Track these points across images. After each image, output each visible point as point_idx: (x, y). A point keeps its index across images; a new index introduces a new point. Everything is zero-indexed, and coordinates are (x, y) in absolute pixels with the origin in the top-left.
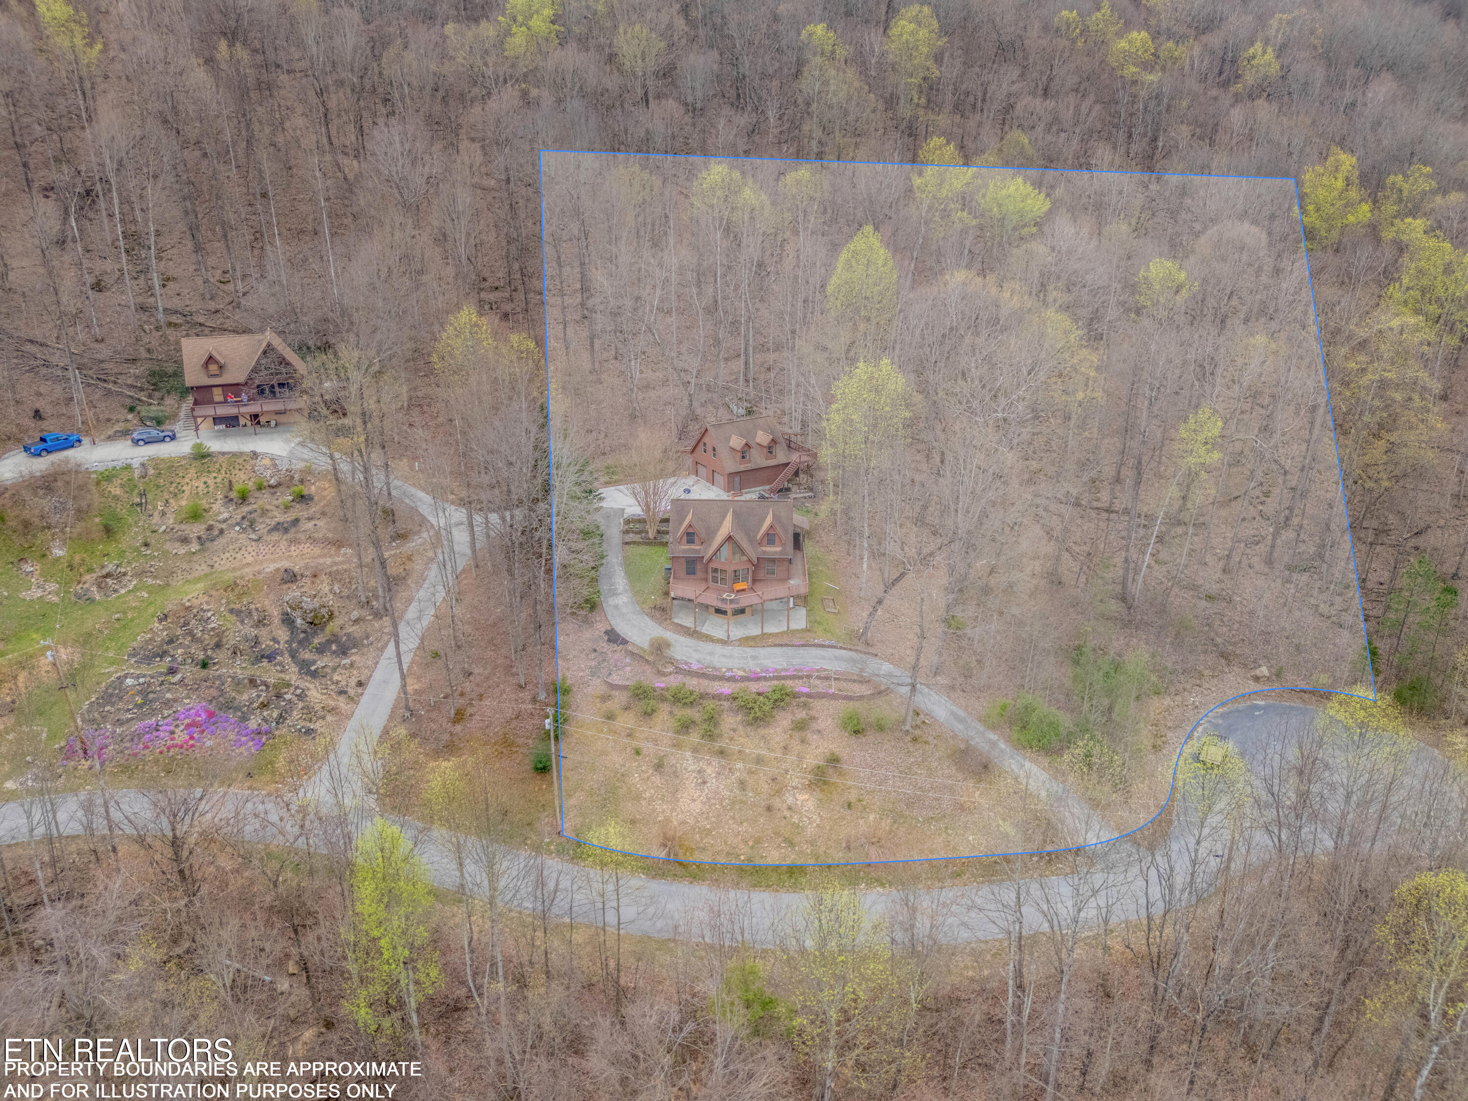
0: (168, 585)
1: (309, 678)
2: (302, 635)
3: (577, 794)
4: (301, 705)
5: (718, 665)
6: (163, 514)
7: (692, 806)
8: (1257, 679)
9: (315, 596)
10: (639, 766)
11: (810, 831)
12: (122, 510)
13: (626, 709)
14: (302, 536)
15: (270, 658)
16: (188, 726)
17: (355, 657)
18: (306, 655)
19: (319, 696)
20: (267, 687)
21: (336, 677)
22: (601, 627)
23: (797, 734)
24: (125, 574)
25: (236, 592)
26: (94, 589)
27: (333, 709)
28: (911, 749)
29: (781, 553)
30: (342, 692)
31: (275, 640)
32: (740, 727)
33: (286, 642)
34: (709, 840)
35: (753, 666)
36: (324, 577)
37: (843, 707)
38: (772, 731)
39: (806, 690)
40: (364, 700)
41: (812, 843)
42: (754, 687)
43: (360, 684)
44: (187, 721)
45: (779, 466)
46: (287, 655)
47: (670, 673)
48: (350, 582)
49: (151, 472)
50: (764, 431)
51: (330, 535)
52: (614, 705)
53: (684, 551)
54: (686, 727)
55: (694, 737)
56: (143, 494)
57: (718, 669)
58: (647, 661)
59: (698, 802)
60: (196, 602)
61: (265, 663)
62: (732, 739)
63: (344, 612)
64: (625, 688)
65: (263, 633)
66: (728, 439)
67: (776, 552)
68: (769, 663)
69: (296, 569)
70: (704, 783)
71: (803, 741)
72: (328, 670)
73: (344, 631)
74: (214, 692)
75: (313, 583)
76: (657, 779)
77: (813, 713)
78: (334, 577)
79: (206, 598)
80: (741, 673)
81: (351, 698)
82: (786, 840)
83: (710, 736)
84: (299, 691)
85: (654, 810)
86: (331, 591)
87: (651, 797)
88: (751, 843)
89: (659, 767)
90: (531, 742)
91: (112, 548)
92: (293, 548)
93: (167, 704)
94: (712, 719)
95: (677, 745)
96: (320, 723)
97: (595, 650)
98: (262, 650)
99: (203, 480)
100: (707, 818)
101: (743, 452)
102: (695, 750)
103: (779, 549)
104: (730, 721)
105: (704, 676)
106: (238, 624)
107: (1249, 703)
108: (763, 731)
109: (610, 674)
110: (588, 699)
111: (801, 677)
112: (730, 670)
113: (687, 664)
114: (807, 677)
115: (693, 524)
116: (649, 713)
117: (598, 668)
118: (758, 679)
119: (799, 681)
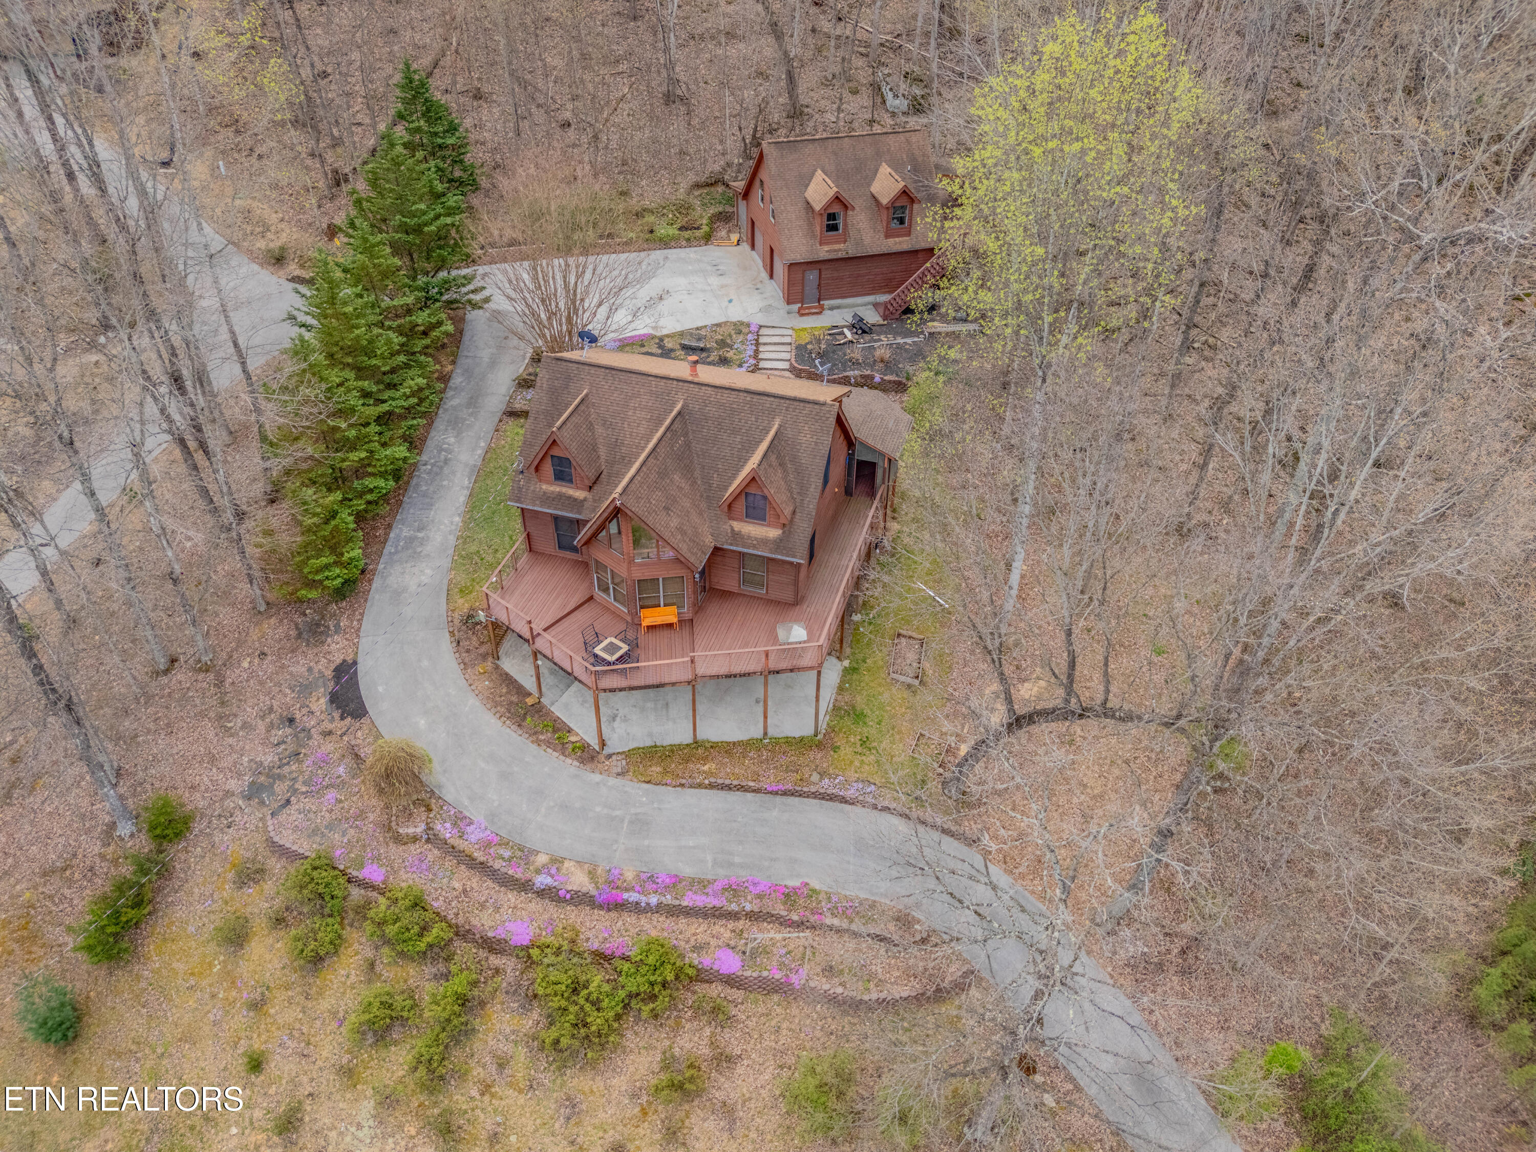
5: (533, 839)
10: (249, 1103)
13: (279, 921)
22: (336, 650)
23: (663, 1109)
29: (778, 544)
32: (522, 1053)
38: (599, 1087)
39: (731, 963)
45: (915, 252)
47: (414, 839)
50: (896, 166)
53: (547, 499)
55: (397, 1063)
57: (525, 854)
62: (487, 1089)
64: (291, 856)
66: (805, 181)
67: (764, 542)
77: (733, 1042)
80: (579, 881)
94: (460, 1016)
97: (291, 721)
101: (832, 217)
103: (773, 533)
104: (502, 1029)
108: (576, 1080)
109: (288, 802)
110: (216, 865)
111: (733, 916)
112: (557, 861)
113: (460, 820)
114: (753, 916)
115: (565, 438)
116: (317, 961)
117: (274, 776)
118: (616, 906)
119: (724, 930)
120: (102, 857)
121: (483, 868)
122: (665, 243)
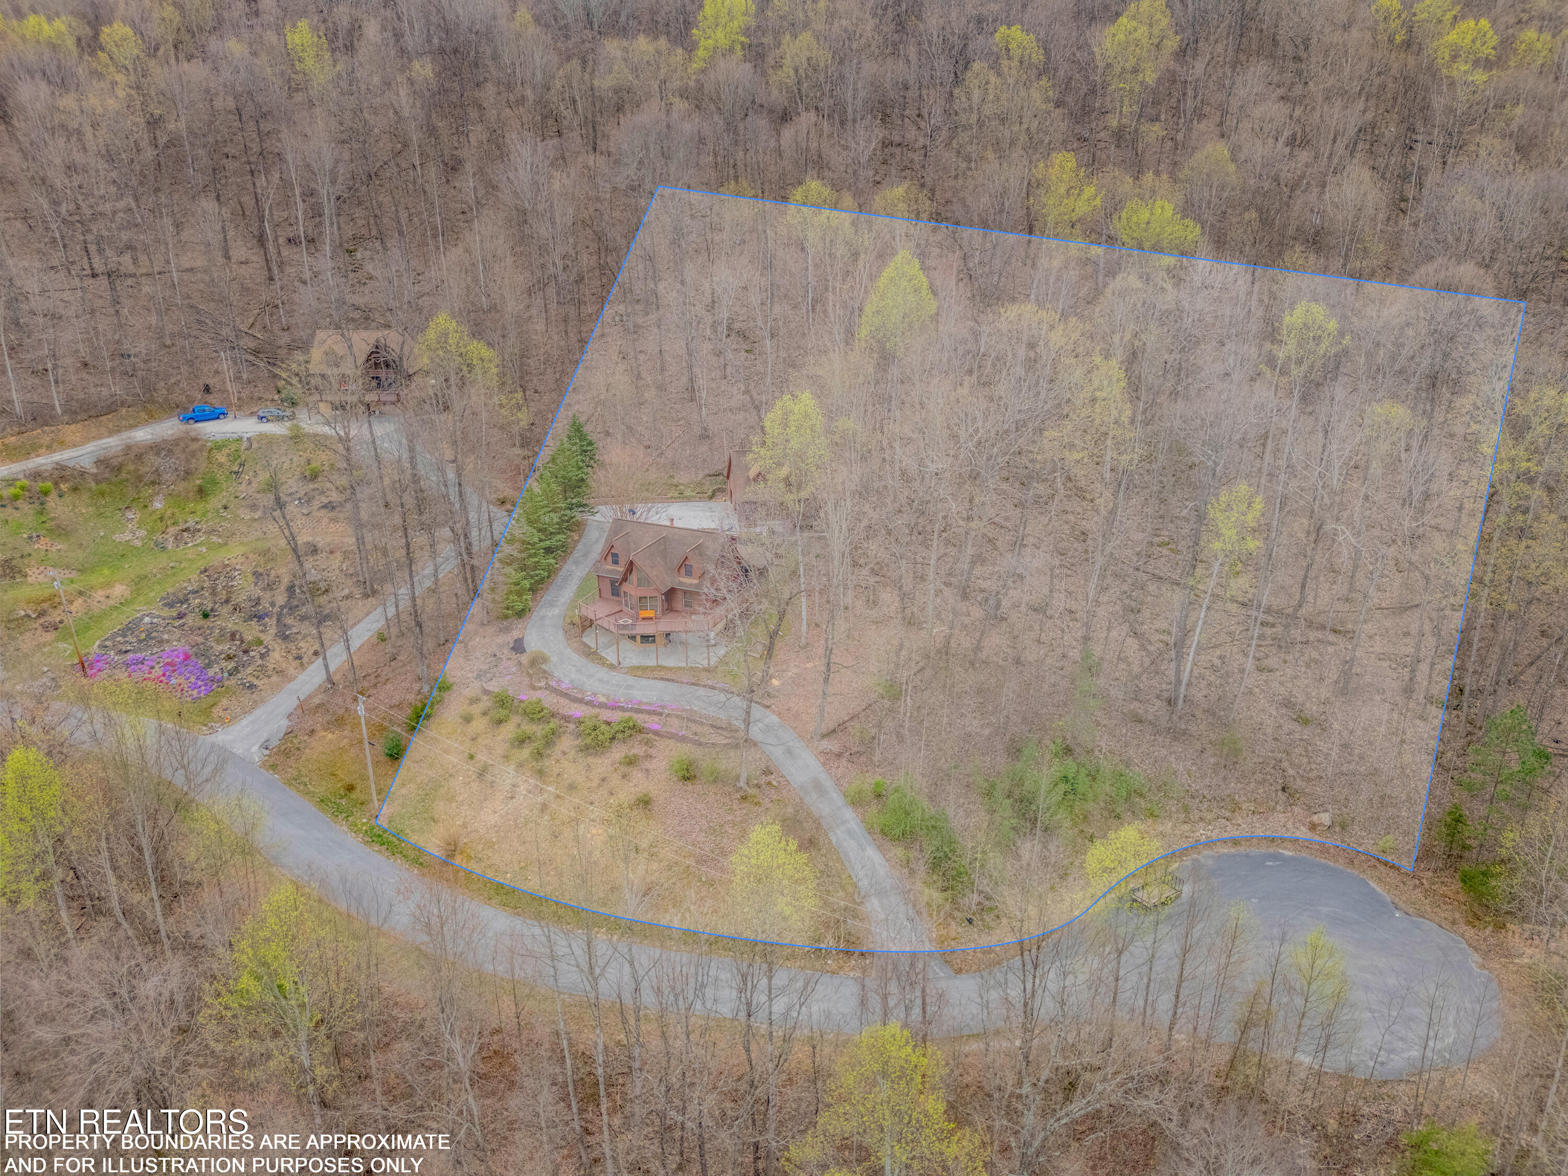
0: (226, 544)
1: (280, 641)
3: (410, 785)
4: (260, 662)
5: (587, 688)
6: (250, 483)
7: (491, 817)
8: (1313, 827)
9: (323, 570)
10: (467, 770)
12: (221, 476)
13: (485, 714)
14: (342, 516)
15: (261, 618)
16: (167, 664)
17: (326, 629)
18: (289, 621)
19: (278, 657)
20: (242, 642)
21: (302, 644)
22: (516, 634)
23: (623, 769)
24: (199, 531)
26: (171, 540)
27: (282, 671)
28: (735, 807)
29: (695, 586)
30: (298, 658)
31: (273, 604)
32: (573, 752)
33: (280, 607)
34: (488, 852)
35: (621, 696)
36: (339, 555)
37: (684, 751)
38: (600, 761)
39: (657, 728)
40: (311, 667)
42: (606, 715)
43: (317, 654)
44: (169, 660)
46: (274, 618)
47: (541, 688)
49: (255, 445)
52: (476, 709)
53: (608, 571)
54: (522, 741)
55: (525, 752)
56: (242, 465)
57: (584, 692)
58: (528, 673)
59: (497, 814)
60: (234, 561)
61: (253, 622)
62: (558, 761)
65: (267, 596)
67: (691, 585)
68: (638, 695)
69: (320, 545)
70: (513, 797)
71: (624, 776)
72: (299, 636)
73: (330, 605)
74: (200, 639)
75: (328, 558)
76: (475, 786)
77: (652, 751)
78: (348, 555)
79: (243, 559)
80: (602, 699)
81: (301, 664)
83: (539, 755)
84: (265, 651)
85: (458, 814)
86: (339, 567)
87: (462, 801)
89: (482, 774)
91: (200, 507)
92: (330, 525)
93: (161, 642)
94: (550, 740)
95: (507, 758)
96: (264, 681)
97: (495, 655)
98: (258, 610)
99: (291, 456)
100: (497, 831)
102: (520, 765)
103: (695, 581)
104: (566, 743)
105: (566, 695)
106: (253, 585)
107: (1271, 850)
108: (591, 760)
109: (492, 679)
110: (461, 698)
111: (661, 714)
112: (594, 694)
113: (559, 681)
114: (669, 715)
115: (616, 544)
116: (500, 722)
117: (486, 672)
118: (615, 708)
119: (655, 717)
120: (415, 699)
122: (689, 499)
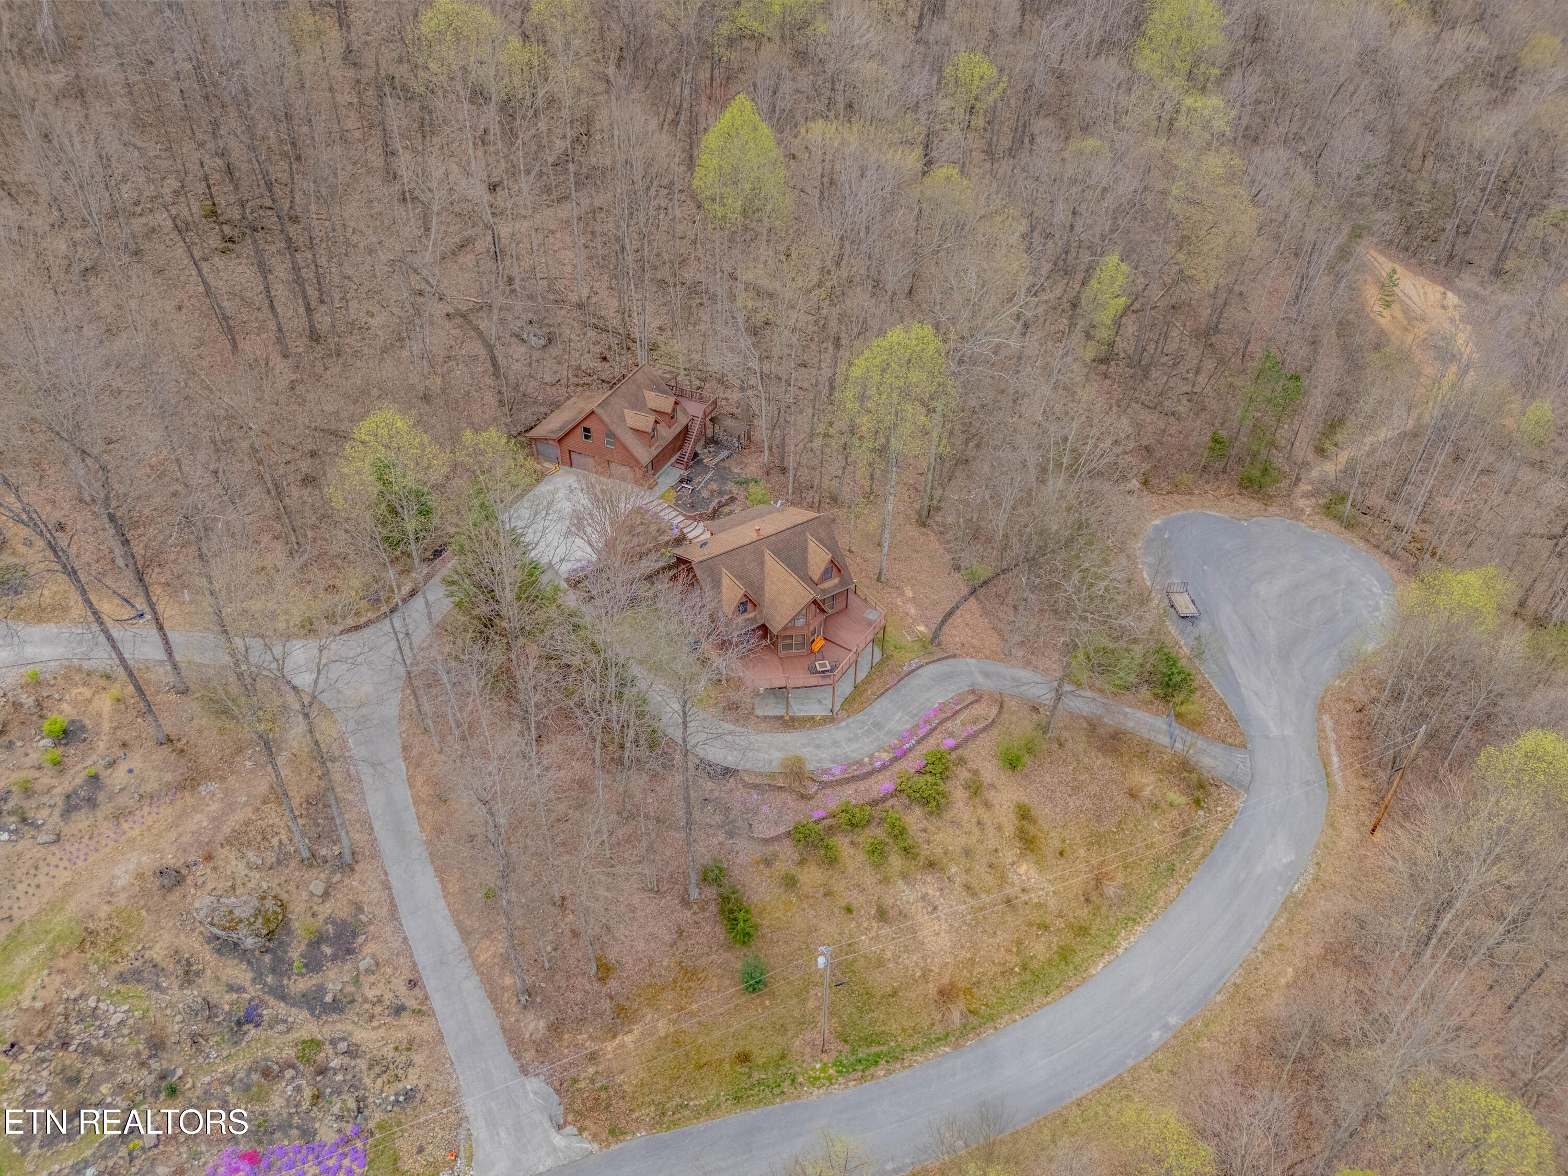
1: (335, 1016)
2: (267, 958)
3: (812, 992)
4: (362, 1064)
5: (856, 756)
7: (939, 941)
9: (233, 888)
10: (859, 925)
11: (1052, 903)
13: (802, 862)
14: (124, 800)
15: (251, 1017)
17: (369, 950)
18: (299, 985)
19: (374, 1035)
20: (293, 1066)
21: (371, 994)
23: (977, 801)
25: (103, 945)
27: (410, 1042)
28: (1064, 757)
30: (399, 1010)
31: (235, 988)
32: (926, 823)
33: (254, 981)
34: (977, 970)
35: (890, 741)
36: (224, 852)
37: (989, 743)
38: (956, 811)
39: (951, 742)
40: (437, 1002)
41: (1060, 915)
42: (908, 766)
43: (413, 984)
46: (272, 1001)
47: (817, 793)
48: (264, 838)
50: (650, 389)
51: (168, 777)
52: (784, 864)
54: (877, 854)
55: (896, 861)
57: (860, 763)
58: (780, 788)
59: (943, 934)
61: (252, 1032)
62: (928, 842)
63: (292, 888)
64: (782, 836)
65: (207, 987)
66: (622, 418)
67: (836, 586)
68: (896, 726)
69: (170, 860)
70: (935, 908)
71: (987, 806)
72: (350, 989)
73: (321, 918)
75: (215, 869)
76: (886, 931)
77: (973, 765)
78: (237, 840)
79: (60, 979)
80: (886, 756)
81: (420, 1012)
82: (1039, 926)
83: (908, 851)
84: (343, 1046)
85: (906, 968)
86: (249, 866)
87: (894, 954)
88: (1014, 950)
89: (882, 915)
90: (714, 957)
92: (126, 826)
94: (895, 829)
95: (885, 881)
96: (413, 1074)
97: (708, 800)
98: (229, 1014)
100: (962, 947)
102: (904, 876)
103: (837, 581)
104: (913, 821)
105: (851, 778)
106: (155, 994)
108: (948, 816)
109: (750, 825)
110: (750, 869)
111: (936, 728)
112: (871, 757)
113: (826, 772)
114: (941, 723)
118: (905, 753)
119: (937, 735)
120: (695, 913)
121: (854, 779)
